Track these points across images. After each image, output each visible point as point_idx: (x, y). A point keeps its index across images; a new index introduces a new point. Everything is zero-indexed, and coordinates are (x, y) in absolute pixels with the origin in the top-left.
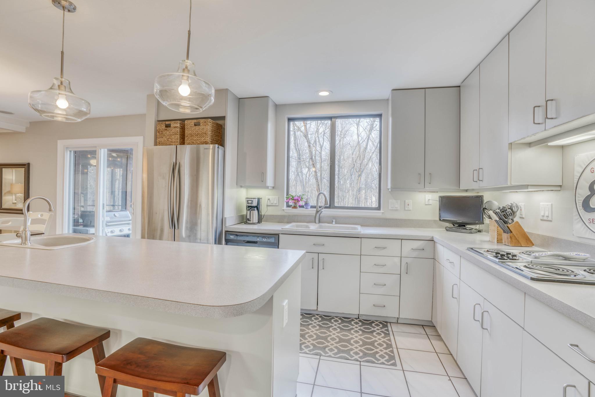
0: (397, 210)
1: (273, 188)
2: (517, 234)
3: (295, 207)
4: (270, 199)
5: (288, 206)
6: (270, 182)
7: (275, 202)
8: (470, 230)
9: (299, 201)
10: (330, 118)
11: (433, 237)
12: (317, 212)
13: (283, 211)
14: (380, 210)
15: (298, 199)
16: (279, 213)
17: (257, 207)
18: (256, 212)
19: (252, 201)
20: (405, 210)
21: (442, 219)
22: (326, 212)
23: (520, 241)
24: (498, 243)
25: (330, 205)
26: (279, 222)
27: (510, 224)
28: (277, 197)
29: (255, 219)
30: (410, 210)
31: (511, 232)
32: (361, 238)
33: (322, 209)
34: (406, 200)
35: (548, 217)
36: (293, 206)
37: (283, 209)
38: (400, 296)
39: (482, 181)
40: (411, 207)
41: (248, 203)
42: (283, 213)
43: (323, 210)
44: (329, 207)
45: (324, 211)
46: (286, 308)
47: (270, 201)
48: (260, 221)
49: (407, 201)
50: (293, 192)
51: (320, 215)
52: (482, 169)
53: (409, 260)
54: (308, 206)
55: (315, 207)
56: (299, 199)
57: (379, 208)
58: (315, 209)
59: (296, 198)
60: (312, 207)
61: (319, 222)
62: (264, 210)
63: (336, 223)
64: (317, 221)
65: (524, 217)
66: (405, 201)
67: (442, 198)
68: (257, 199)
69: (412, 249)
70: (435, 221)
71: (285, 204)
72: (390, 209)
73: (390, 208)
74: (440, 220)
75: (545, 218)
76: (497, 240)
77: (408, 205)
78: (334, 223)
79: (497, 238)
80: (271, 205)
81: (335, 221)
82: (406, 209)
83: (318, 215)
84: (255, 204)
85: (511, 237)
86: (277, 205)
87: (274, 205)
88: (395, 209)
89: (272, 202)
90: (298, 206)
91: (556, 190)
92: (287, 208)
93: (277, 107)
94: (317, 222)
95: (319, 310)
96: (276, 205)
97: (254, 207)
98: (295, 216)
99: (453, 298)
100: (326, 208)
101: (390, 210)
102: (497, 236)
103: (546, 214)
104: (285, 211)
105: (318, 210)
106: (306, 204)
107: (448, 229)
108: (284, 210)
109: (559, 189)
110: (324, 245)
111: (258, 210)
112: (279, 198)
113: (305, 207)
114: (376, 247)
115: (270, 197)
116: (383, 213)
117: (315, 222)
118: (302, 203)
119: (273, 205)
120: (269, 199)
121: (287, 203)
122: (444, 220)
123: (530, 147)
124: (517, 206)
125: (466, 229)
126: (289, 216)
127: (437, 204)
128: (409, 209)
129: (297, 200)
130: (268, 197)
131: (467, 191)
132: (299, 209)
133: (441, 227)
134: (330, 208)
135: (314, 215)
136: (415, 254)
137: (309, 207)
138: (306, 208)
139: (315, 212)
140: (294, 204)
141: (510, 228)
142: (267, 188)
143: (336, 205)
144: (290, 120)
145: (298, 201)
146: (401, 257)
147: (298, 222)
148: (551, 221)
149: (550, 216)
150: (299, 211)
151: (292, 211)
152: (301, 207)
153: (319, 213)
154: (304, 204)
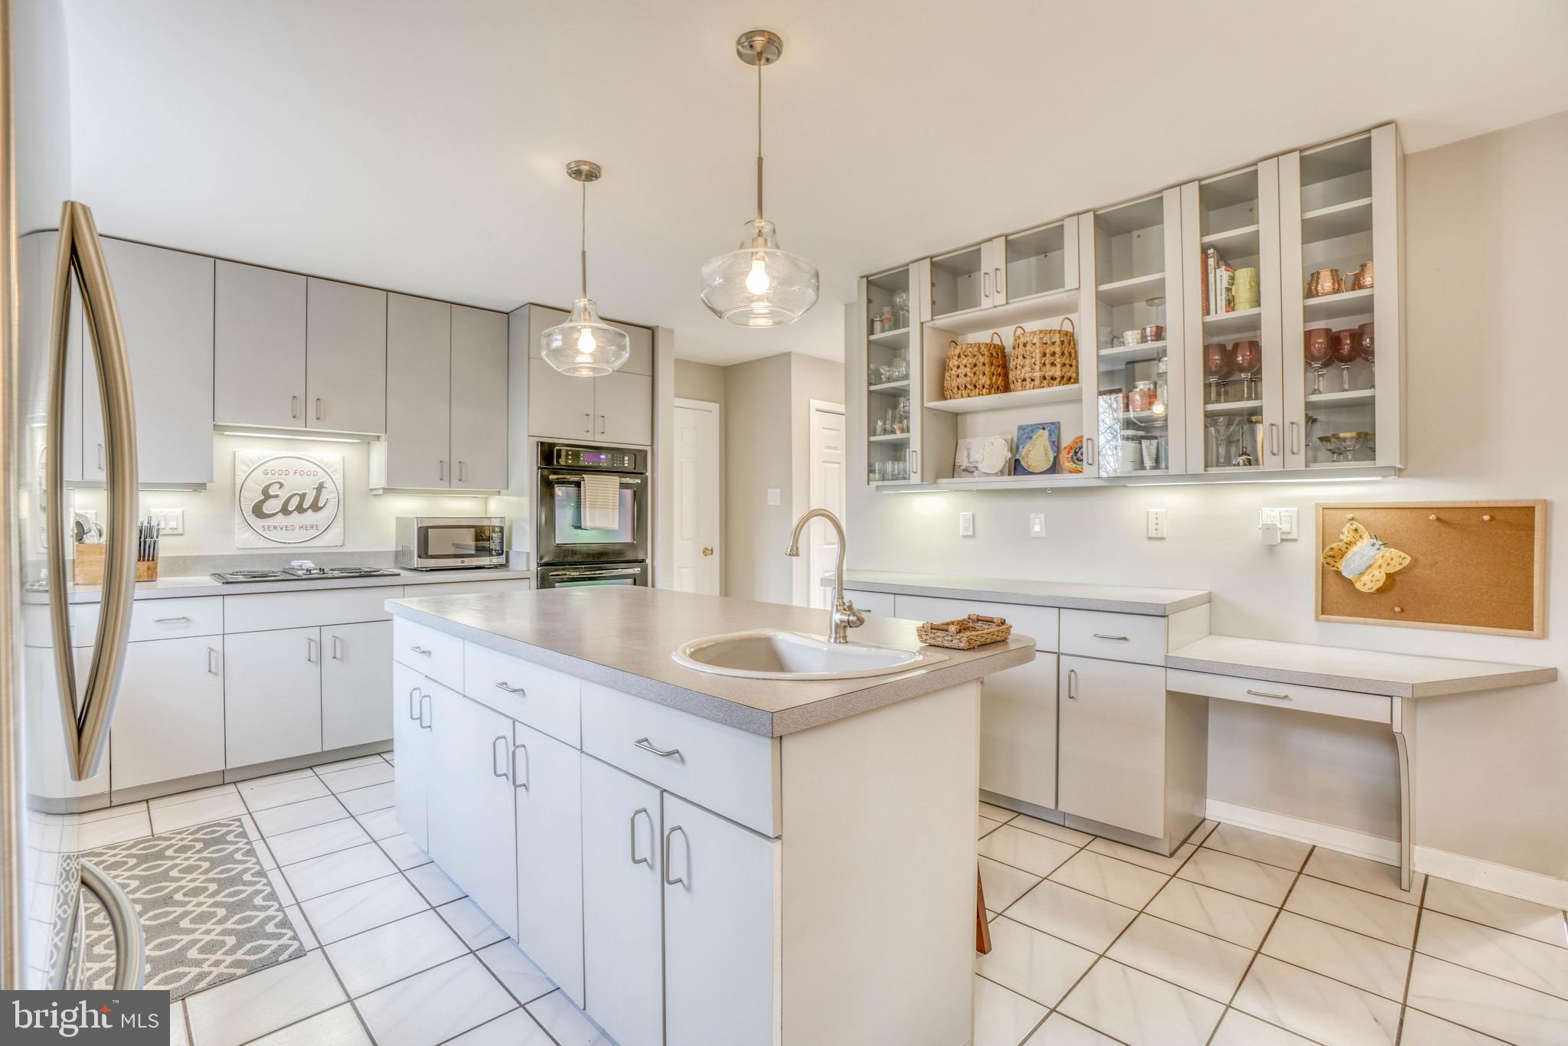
91: (190, 491)
148: (181, 535)
149: (180, 527)
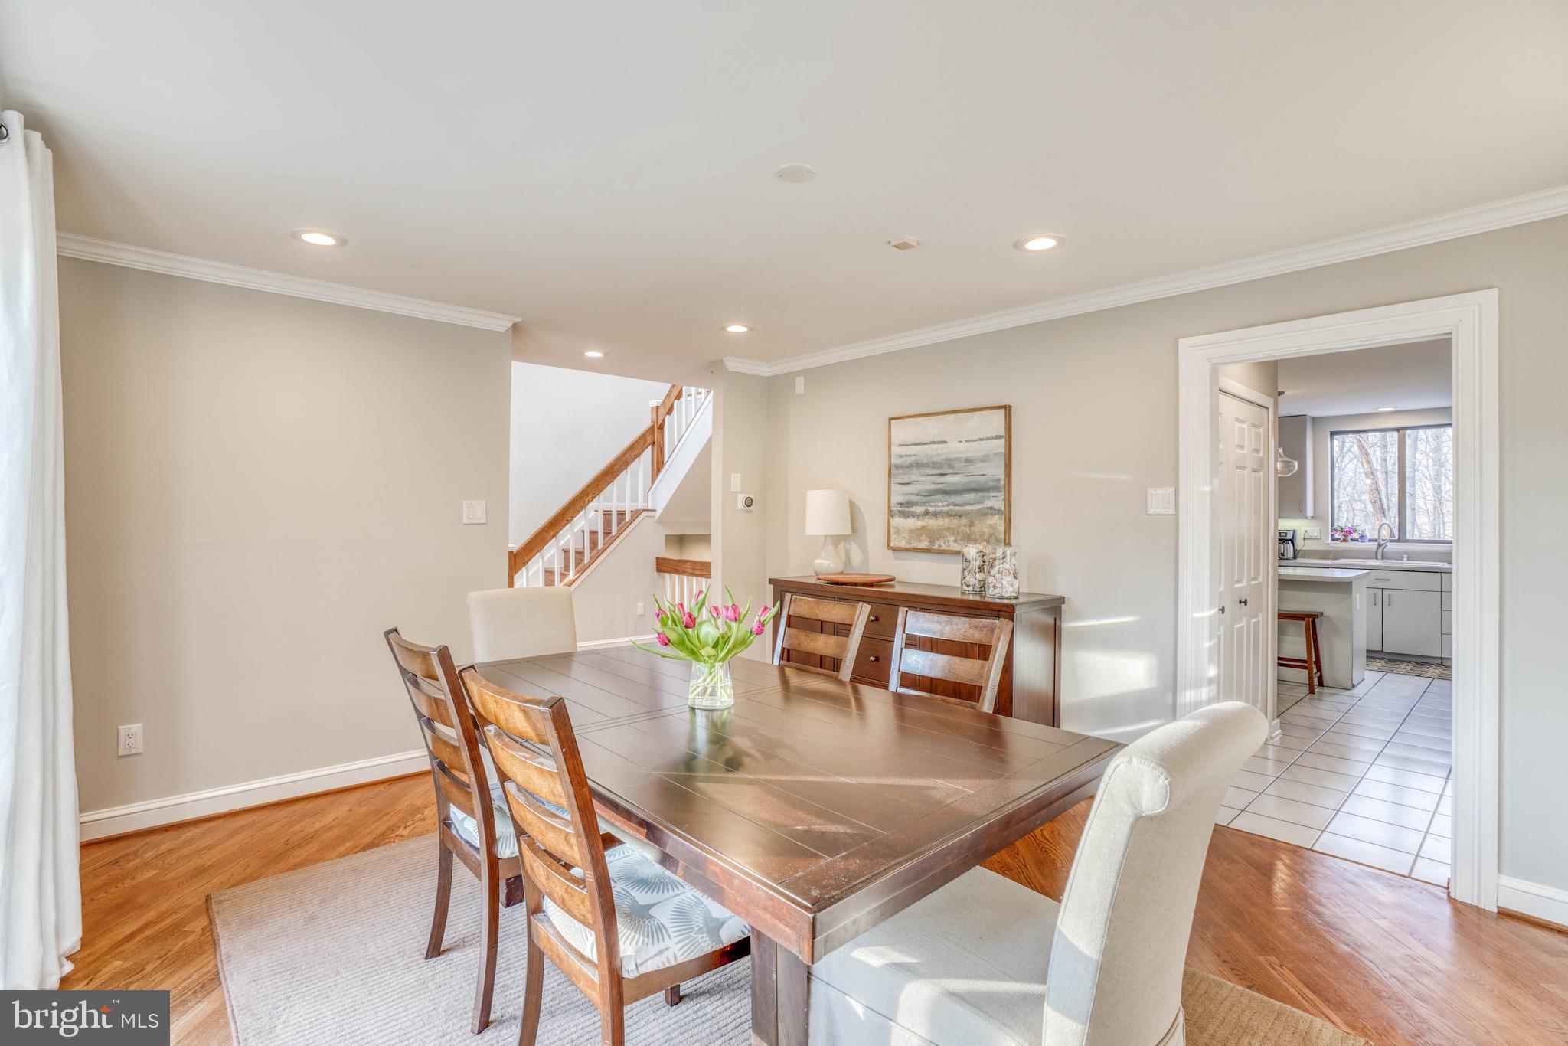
1: (1312, 517)
3: (1345, 540)
4: (1311, 532)
5: (1334, 539)
6: (1310, 512)
7: (1316, 534)
9: (1351, 533)
10: (1398, 430)
12: (1379, 546)
16: (1322, 548)
17: (1292, 541)
18: (1290, 546)
19: (1286, 534)
22: (1391, 547)
25: (1399, 538)
28: (1319, 528)
29: (1290, 554)
32: (1442, 572)
33: (1387, 542)
37: (1327, 542)
41: (1280, 536)
42: (1327, 548)
44: (1398, 541)
45: (1389, 545)
46: (1358, 599)
47: (1308, 533)
48: (1295, 557)
50: (1342, 522)
51: (1384, 549)
54: (1365, 539)
55: (1376, 541)
58: (1376, 543)
59: (1348, 530)
60: (1370, 540)
61: (1383, 558)
62: (1299, 544)
63: (1408, 560)
64: (1380, 555)
68: (1292, 532)
71: (1330, 536)
78: (1405, 559)
80: (1310, 537)
83: (1380, 550)
84: (1289, 537)
86: (1319, 537)
87: (1314, 538)
89: (1313, 535)
90: (1348, 539)
92: (1333, 542)
93: (1314, 419)
94: (1379, 558)
95: (1384, 650)
96: (1317, 538)
97: (1288, 540)
98: (1346, 550)
100: (1391, 541)
104: (1331, 545)
105: (1381, 544)
106: (1362, 537)
108: (1328, 544)
110: (1389, 580)
111: (1293, 543)
112: (1320, 530)
113: (1360, 540)
115: (1309, 529)
117: (1377, 558)
118: (1355, 536)
120: (1306, 531)
121: (1333, 535)
126: (1337, 551)
129: (1347, 532)
130: (1303, 529)
132: (1351, 542)
135: (1375, 550)
137: (1367, 541)
138: (1362, 542)
139: (1376, 547)
140: (1342, 537)
142: (1307, 518)
143: (1408, 537)
144: (1333, 434)
145: (1349, 533)
150: (1350, 545)
151: (1339, 545)
152: (1352, 540)
153: (1382, 547)
154: (1358, 537)
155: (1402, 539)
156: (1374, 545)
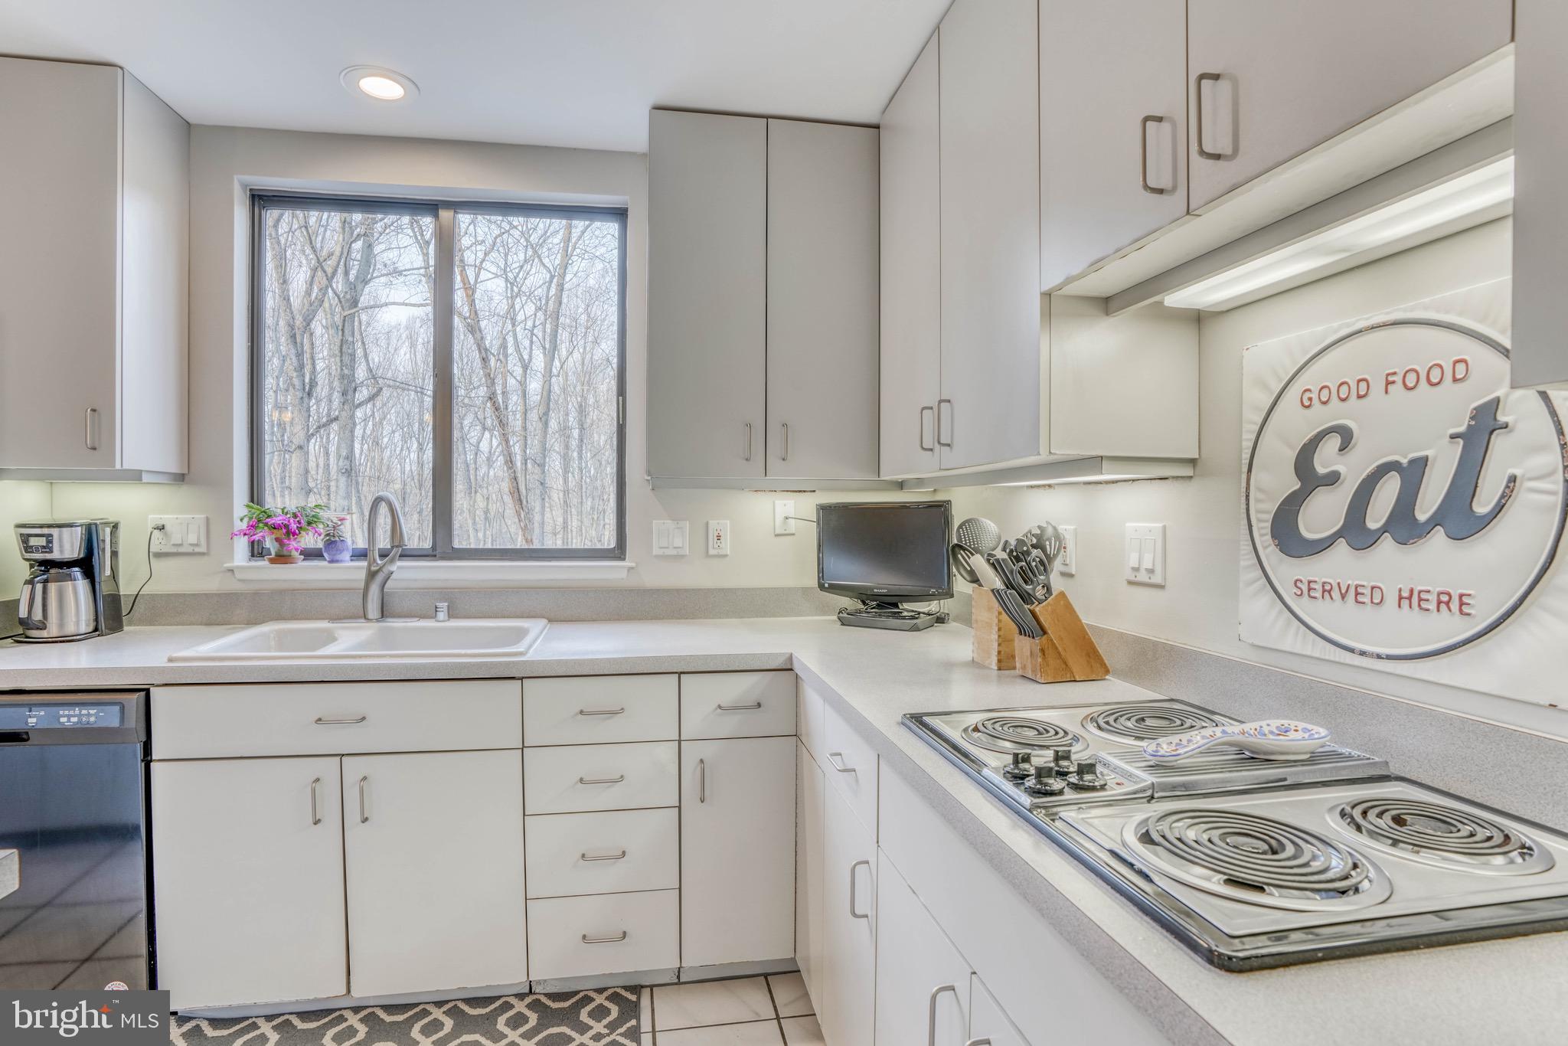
0: (679, 557)
1: (180, 477)
2: (1062, 639)
3: (282, 558)
4: (168, 527)
5: (257, 551)
7: (192, 538)
8: (913, 618)
9: (294, 534)
10: (433, 207)
11: (792, 654)
12: (372, 575)
13: (230, 573)
14: (624, 559)
15: (286, 526)
16: (212, 585)
17: (86, 565)
18: (78, 586)
19: (52, 537)
20: (707, 555)
21: (826, 585)
22: (412, 574)
23: (1071, 663)
24: (1000, 669)
25: (434, 548)
26: (209, 624)
27: (1040, 602)
28: (200, 516)
29: (74, 616)
30: (726, 556)
31: (1045, 632)
32: (522, 679)
33: (392, 561)
34: (711, 522)
35: (1151, 571)
36: (273, 556)
37: (227, 565)
38: (680, 889)
39: (949, 445)
40: (727, 546)
41: (31, 548)
42: (232, 585)
43: (393, 568)
44: (433, 554)
45: (399, 568)
47: (166, 534)
49: (713, 524)
51: (386, 586)
52: (949, 401)
53: (708, 750)
54: (341, 551)
55: (363, 555)
56: (294, 526)
57: (619, 551)
58: (365, 564)
60: (360, 555)
61: (384, 613)
63: (452, 614)
64: (373, 610)
65: (1074, 573)
66: (707, 523)
67: (825, 510)
68: (80, 530)
69: (720, 707)
70: (805, 590)
71: (241, 545)
72: (654, 553)
73: (656, 551)
74: (821, 587)
75: (1143, 577)
76: (999, 661)
77: (719, 537)
78: (441, 615)
79: (999, 652)
80: (174, 550)
81: (445, 609)
82: (712, 552)
83: (374, 589)
84: (68, 550)
85: (1042, 651)
86: (203, 549)
87: (190, 550)
88: (674, 552)
89: (176, 539)
90: (295, 554)
91: (1177, 478)
92: (253, 564)
93: (194, 134)
94: (370, 616)
95: (357, 988)
96: (197, 550)
97: (68, 564)
98: (282, 592)
99: (855, 915)
101: (657, 556)
102: (999, 645)
103: (1147, 564)
104: (238, 575)
105: (373, 568)
106: (333, 542)
107: (847, 620)
108: (231, 571)
109: (1188, 472)
110: (364, 719)
111: (90, 574)
112: (208, 519)
113: (325, 555)
114: (581, 712)
115: (166, 518)
116: (630, 569)
117: (365, 617)
118: (310, 540)
119: (181, 550)
120: (162, 528)
121: (249, 540)
122: (834, 589)
123: (1107, 313)
124: (1058, 537)
125: (897, 615)
126: (256, 594)
127: (809, 534)
128: (722, 552)
129: (287, 531)
130: (155, 518)
131: (901, 485)
132: (302, 563)
133: (823, 610)
134: (435, 556)
135: (362, 585)
136: (730, 724)
137: (347, 556)
138: (332, 561)
139: (362, 575)
140: (276, 545)
141: (1042, 619)
143: (461, 543)
144: (263, 199)
145: (291, 533)
146: (680, 741)
147: (294, 617)
148: (1161, 587)
149: (1158, 569)
150: (302, 573)
151: (268, 573)
152: (310, 554)
153: (380, 578)
154: (320, 545)
155: (442, 548)
156: (353, 572)
